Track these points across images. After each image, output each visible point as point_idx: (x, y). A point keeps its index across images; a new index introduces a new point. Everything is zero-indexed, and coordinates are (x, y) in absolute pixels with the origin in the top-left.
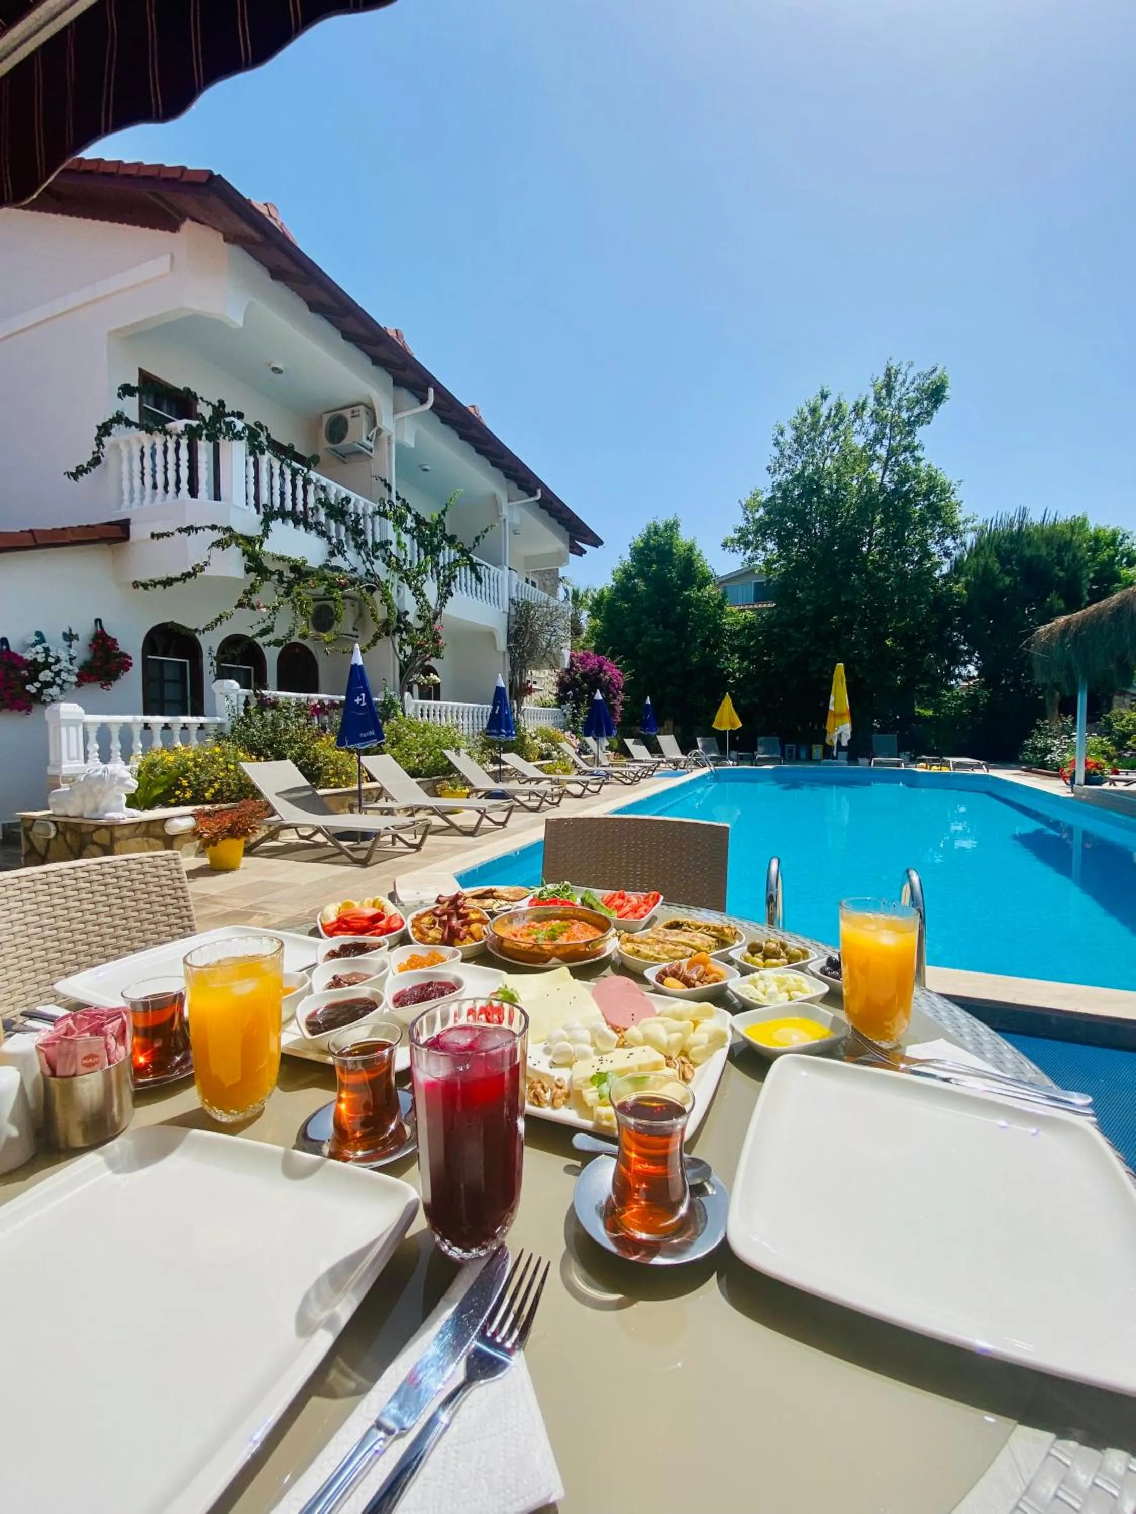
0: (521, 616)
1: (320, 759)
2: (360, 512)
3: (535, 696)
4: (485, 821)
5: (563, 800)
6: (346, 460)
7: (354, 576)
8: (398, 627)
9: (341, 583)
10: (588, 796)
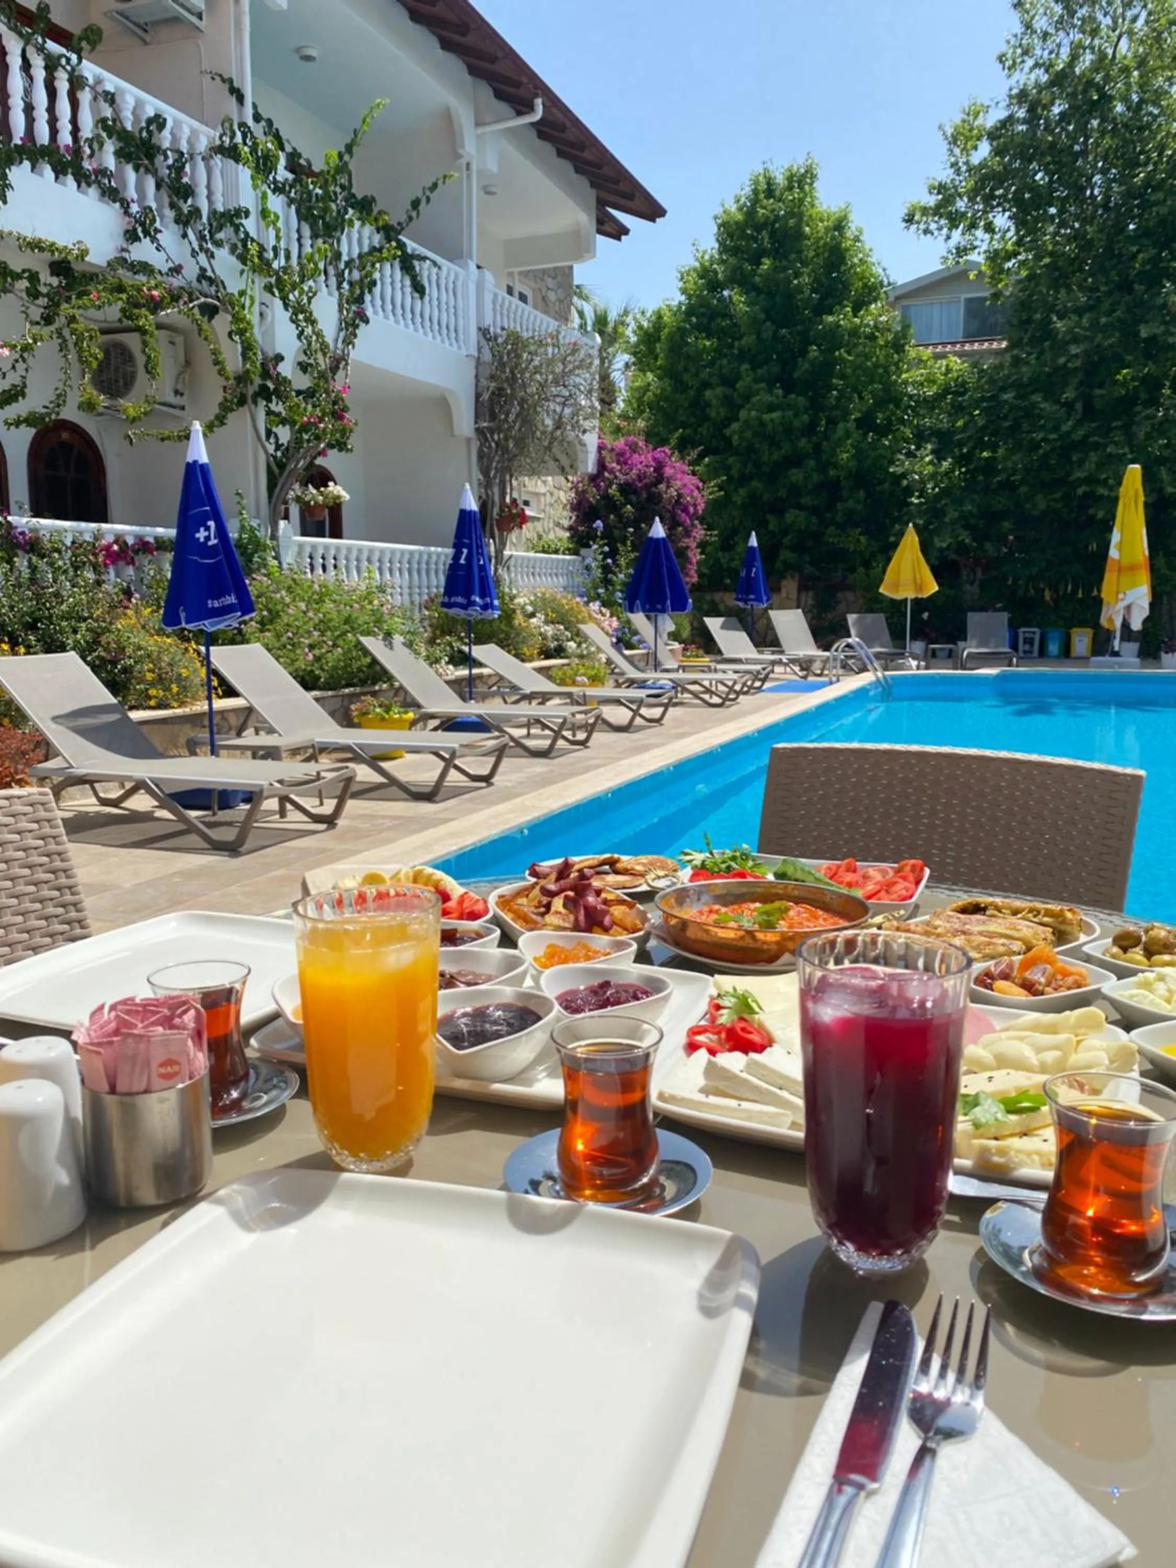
0: (502, 365)
1: (129, 651)
2: (184, 148)
3: (528, 530)
4: (453, 775)
5: (595, 735)
6: (148, 39)
7: (176, 282)
8: (264, 388)
9: (152, 297)
10: (641, 728)
